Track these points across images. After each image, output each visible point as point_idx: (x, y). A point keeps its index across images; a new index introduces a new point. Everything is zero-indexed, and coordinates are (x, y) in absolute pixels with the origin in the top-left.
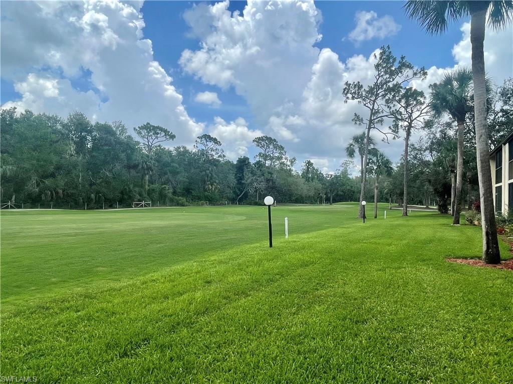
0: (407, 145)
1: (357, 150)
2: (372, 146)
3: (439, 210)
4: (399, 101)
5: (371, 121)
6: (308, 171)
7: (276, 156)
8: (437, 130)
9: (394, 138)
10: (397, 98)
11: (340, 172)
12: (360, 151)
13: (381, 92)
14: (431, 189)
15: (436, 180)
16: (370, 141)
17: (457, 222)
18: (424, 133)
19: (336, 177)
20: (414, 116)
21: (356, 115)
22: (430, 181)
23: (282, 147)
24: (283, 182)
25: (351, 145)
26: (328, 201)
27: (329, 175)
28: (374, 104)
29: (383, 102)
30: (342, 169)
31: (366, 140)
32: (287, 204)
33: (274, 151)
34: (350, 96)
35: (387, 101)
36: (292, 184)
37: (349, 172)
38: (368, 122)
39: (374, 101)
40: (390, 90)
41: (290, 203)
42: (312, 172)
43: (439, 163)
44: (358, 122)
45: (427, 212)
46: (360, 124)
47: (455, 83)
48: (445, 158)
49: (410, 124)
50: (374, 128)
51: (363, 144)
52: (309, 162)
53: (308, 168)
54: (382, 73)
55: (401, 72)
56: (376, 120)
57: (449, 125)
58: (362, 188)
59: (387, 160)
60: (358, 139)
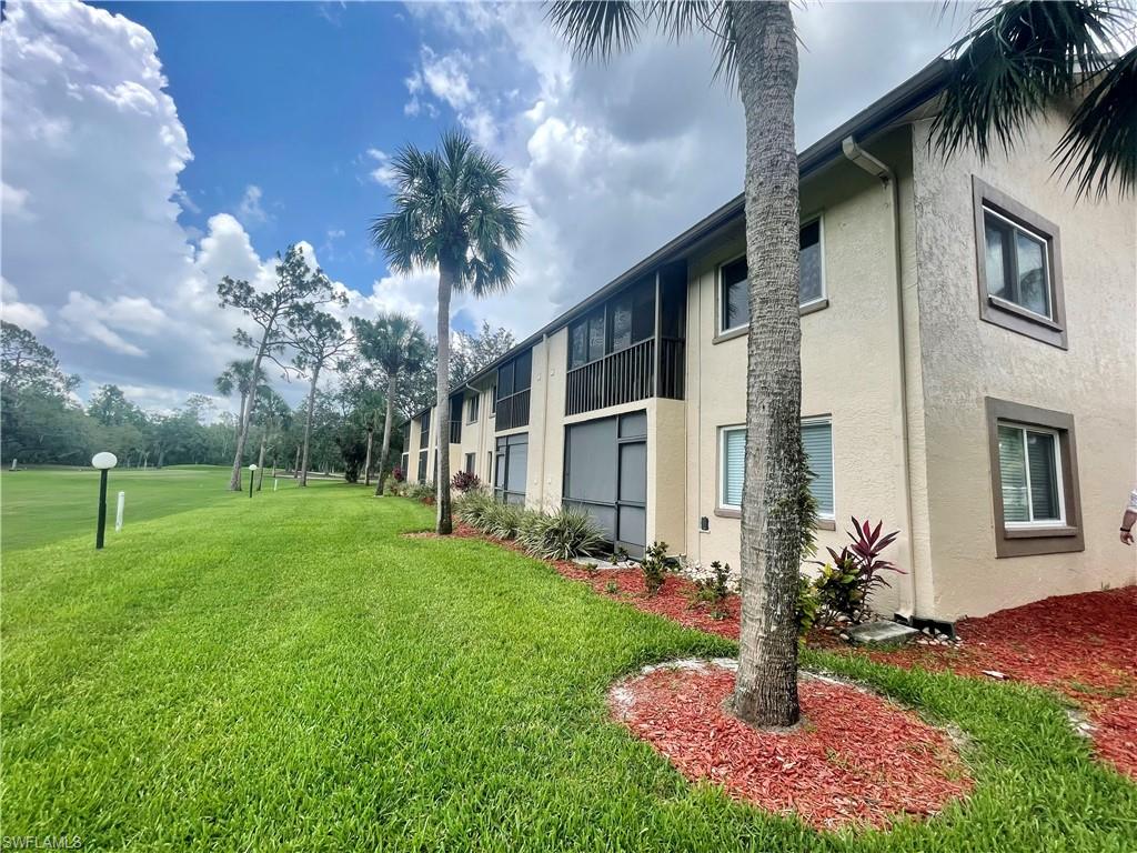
0: (314, 389)
1: (236, 385)
2: (262, 383)
3: (347, 478)
4: (308, 327)
5: (264, 345)
6: (108, 405)
7: (25, 365)
8: (353, 375)
9: (298, 377)
10: (306, 323)
11: (181, 413)
12: (240, 386)
13: (284, 307)
14: (338, 450)
15: (347, 439)
16: (260, 373)
17: (380, 492)
18: (337, 376)
19: (175, 420)
20: (328, 351)
21: (239, 331)
22: (338, 441)
23: (46, 350)
24: (42, 420)
25: (227, 374)
26: (153, 462)
27: (160, 417)
28: (271, 322)
29: (285, 322)
30: (185, 409)
31: (253, 372)
32: (44, 466)
33: (23, 355)
34: (230, 298)
35: (291, 323)
36: (67, 427)
37: (200, 415)
38: (260, 346)
39: (273, 318)
40: (296, 308)
41: (52, 463)
42: (119, 409)
43: (355, 418)
44: (244, 343)
45: (328, 481)
46: (246, 346)
47: (390, 328)
48: (364, 412)
49: (320, 361)
50: (269, 356)
51: (246, 377)
52: (113, 390)
53: (109, 400)
54: (288, 282)
55: (315, 289)
56: (274, 346)
57: (368, 372)
58: (240, 445)
59: (285, 406)
60: (238, 367)
